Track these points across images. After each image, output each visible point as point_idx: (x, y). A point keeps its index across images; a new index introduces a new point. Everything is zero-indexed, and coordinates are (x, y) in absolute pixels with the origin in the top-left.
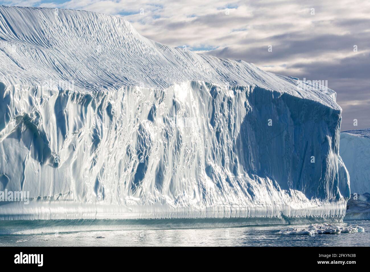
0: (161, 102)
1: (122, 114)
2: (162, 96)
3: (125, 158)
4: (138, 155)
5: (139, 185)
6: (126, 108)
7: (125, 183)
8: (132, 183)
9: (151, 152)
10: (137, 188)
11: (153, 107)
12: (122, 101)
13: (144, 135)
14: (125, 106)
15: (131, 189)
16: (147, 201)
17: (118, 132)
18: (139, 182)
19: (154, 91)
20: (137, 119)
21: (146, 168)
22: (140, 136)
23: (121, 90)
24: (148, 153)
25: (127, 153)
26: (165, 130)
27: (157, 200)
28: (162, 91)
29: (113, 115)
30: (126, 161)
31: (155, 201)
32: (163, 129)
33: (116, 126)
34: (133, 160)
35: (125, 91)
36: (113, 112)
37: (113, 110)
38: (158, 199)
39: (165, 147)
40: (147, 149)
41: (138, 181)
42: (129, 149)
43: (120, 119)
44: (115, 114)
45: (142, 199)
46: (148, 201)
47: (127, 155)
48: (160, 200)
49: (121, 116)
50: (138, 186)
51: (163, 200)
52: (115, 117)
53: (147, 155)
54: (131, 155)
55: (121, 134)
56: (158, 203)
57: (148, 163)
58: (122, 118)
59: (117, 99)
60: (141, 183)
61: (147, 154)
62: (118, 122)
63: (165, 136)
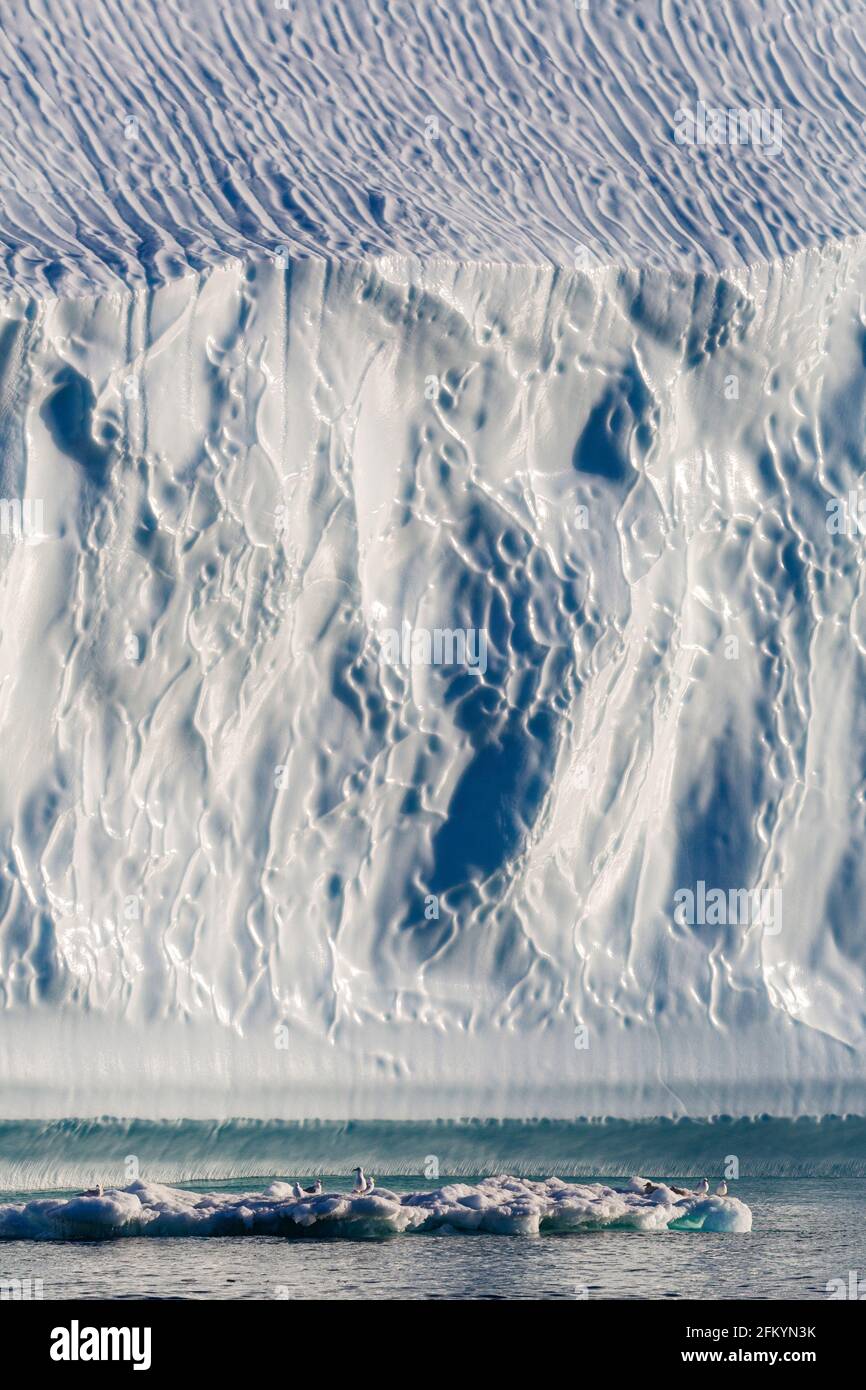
0: (711, 347)
1: (216, 442)
2: (708, 308)
3: (321, 724)
4: (457, 702)
5: (477, 902)
6: (254, 405)
7: (335, 887)
8: (410, 891)
9: (578, 685)
10: (461, 920)
11: (622, 386)
12: (220, 356)
13: (520, 574)
14: (244, 388)
15: (405, 925)
16: (568, 1007)
17: (180, 560)
18: (476, 883)
19: (623, 279)
20: (444, 472)
21: (535, 792)
22: (483, 578)
23: (202, 282)
24: (547, 693)
25: (341, 691)
26: (775, 534)
27: (682, 999)
28: (700, 281)
29: (112, 447)
30: (335, 747)
31: (660, 1005)
32: (745, 532)
33: (148, 518)
34: (399, 735)
35: (254, 293)
36: (109, 432)
37: (111, 413)
38: (693, 994)
39: (774, 648)
40: (538, 661)
41: (465, 876)
42: (359, 662)
43: (188, 475)
44: (126, 445)
45: (523, 994)
46: (587, 1003)
47: (339, 707)
48: (706, 997)
49: (202, 455)
50: (467, 904)
51: (734, 999)
52: (128, 459)
53: (544, 706)
54: (375, 702)
55: (212, 571)
56: (690, 1017)
57: (547, 758)
58: (211, 468)
59: (149, 342)
60: (495, 889)
61: (539, 696)
62: (170, 494)
63: (769, 571)
